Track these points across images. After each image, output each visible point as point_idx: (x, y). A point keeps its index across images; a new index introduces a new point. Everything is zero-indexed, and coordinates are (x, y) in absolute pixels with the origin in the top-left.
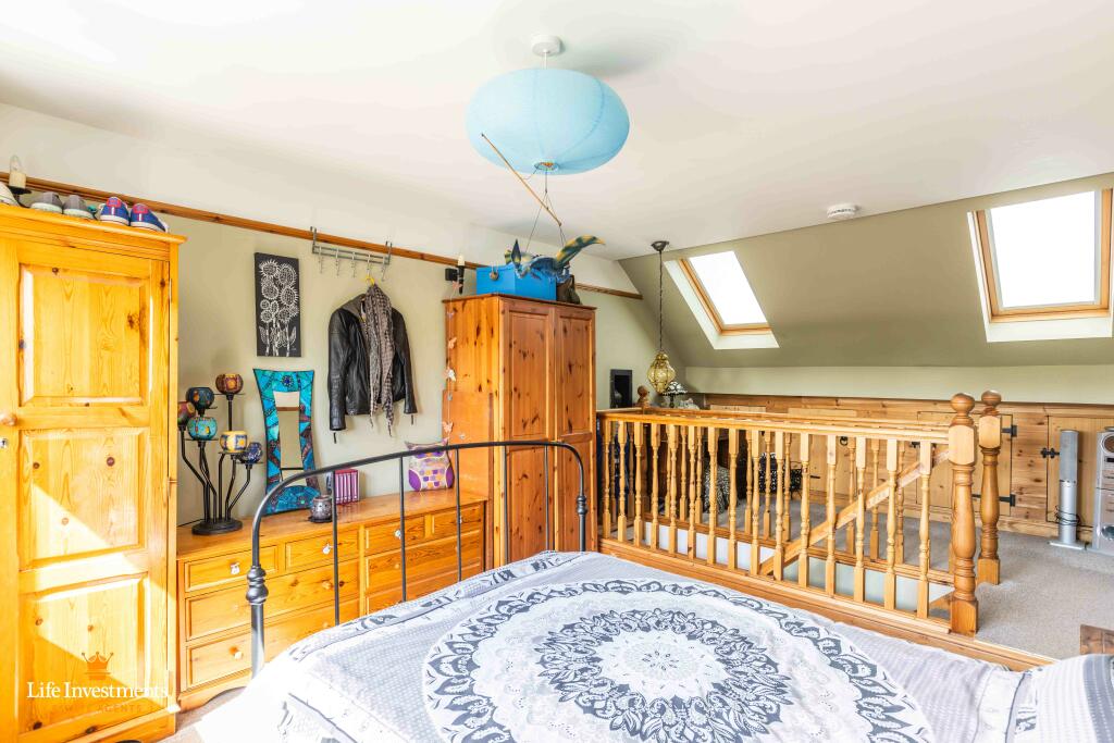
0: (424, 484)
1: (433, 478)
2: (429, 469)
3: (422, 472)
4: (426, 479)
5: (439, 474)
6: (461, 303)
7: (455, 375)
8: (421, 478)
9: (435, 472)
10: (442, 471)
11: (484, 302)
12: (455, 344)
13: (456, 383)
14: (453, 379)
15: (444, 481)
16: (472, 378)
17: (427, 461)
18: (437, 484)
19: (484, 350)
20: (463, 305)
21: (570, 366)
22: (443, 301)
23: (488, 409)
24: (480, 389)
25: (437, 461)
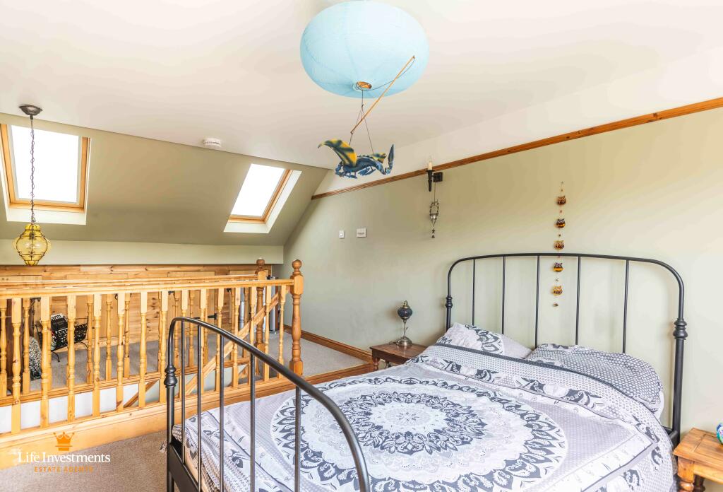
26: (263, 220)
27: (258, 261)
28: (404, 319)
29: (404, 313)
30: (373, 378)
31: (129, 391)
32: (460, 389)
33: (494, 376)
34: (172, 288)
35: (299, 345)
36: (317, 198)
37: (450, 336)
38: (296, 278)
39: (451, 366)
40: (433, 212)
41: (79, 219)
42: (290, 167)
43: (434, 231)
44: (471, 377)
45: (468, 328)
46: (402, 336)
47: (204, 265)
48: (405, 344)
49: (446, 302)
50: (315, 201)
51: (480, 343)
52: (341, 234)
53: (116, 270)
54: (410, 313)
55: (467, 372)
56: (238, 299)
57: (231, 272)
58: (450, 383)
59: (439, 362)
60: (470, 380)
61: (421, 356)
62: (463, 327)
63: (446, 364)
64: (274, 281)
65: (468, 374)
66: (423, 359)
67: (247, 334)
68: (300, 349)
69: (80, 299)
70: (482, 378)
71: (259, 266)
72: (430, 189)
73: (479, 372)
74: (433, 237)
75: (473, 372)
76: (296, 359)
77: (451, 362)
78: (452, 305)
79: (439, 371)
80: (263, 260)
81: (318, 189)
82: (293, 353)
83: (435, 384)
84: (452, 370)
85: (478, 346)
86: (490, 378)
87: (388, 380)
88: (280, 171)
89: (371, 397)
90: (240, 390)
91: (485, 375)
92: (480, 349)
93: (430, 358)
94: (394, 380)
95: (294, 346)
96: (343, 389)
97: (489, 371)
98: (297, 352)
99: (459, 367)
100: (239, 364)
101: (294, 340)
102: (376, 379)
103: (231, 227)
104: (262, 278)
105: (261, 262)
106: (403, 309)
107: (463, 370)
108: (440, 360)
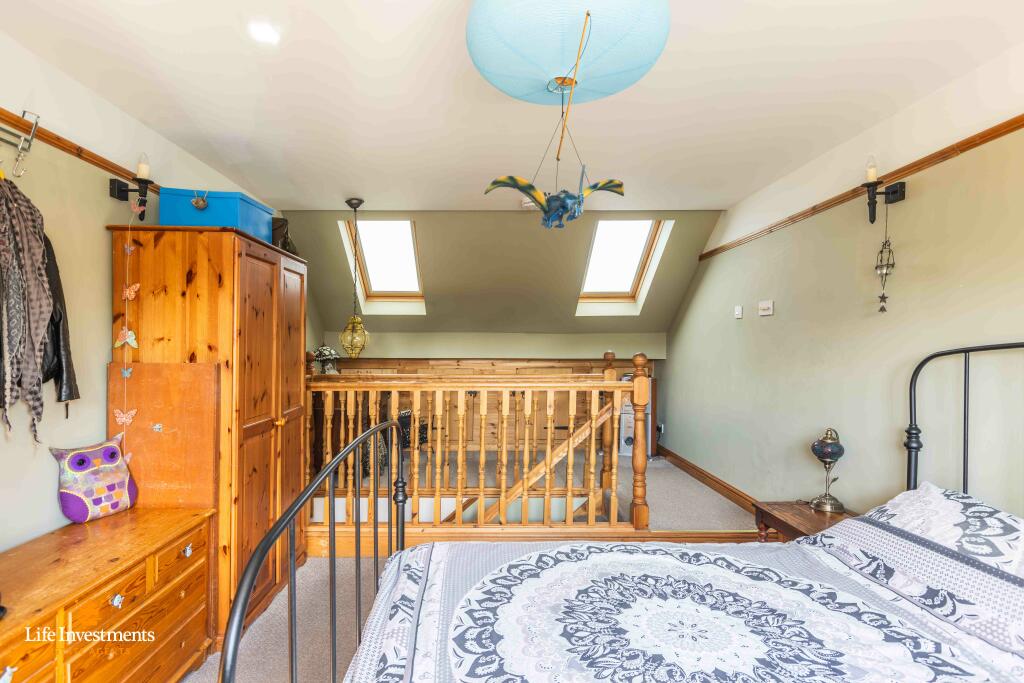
0: (93, 511)
1: (109, 498)
2: (100, 487)
3: (89, 493)
4: (97, 502)
5: (117, 490)
6: (151, 235)
7: (137, 339)
8: (88, 502)
9: (111, 488)
10: (121, 485)
11: (203, 237)
12: (137, 293)
13: (136, 351)
14: (134, 344)
15: (125, 499)
16: (177, 343)
17: (95, 473)
18: (115, 506)
19: (203, 305)
20: (157, 239)
21: (289, 328)
22: (109, 228)
23: (213, 387)
24: (192, 358)
25: (112, 471)
26: (632, 296)
27: (606, 354)
28: (825, 463)
29: (827, 451)
30: (691, 553)
31: (449, 505)
32: (858, 615)
33: (961, 609)
34: (473, 387)
35: (643, 481)
36: (706, 257)
37: (896, 506)
38: (636, 380)
39: (874, 565)
40: (885, 263)
41: (418, 309)
42: (658, 216)
43: (883, 298)
44: (909, 598)
45: (948, 496)
46: (823, 492)
47: (559, 360)
48: (828, 508)
49: (905, 439)
50: (704, 262)
51: (959, 531)
52: (738, 311)
53: (463, 364)
54: (838, 452)
55: (905, 585)
56: (550, 407)
57: (594, 370)
58: (842, 597)
59: (851, 553)
60: (904, 604)
61: (823, 535)
62: (936, 492)
63: (866, 561)
64: (625, 382)
65: (904, 591)
66: (824, 539)
67: (564, 455)
68: (644, 486)
69: (402, 394)
70: (933, 606)
71: (608, 362)
72: (873, 219)
73: (931, 593)
74: (883, 309)
75: (918, 590)
76: (639, 501)
77: (875, 559)
78: (920, 446)
79: (843, 569)
80: (612, 353)
81: (708, 244)
82: (634, 490)
83: (808, 591)
84: (873, 574)
85: (950, 538)
86: (953, 612)
87: (719, 562)
88: (646, 225)
89: (657, 581)
90: (551, 530)
91: (943, 603)
92: (952, 545)
93: (837, 542)
94: (729, 565)
95: (635, 481)
96: (626, 557)
97: (952, 596)
98: (639, 491)
99: (889, 572)
100: (574, 496)
101: (635, 472)
102: (697, 556)
103: (585, 309)
104: (609, 380)
105: (610, 356)
106: (822, 443)
107: (897, 581)
108: (853, 549)
